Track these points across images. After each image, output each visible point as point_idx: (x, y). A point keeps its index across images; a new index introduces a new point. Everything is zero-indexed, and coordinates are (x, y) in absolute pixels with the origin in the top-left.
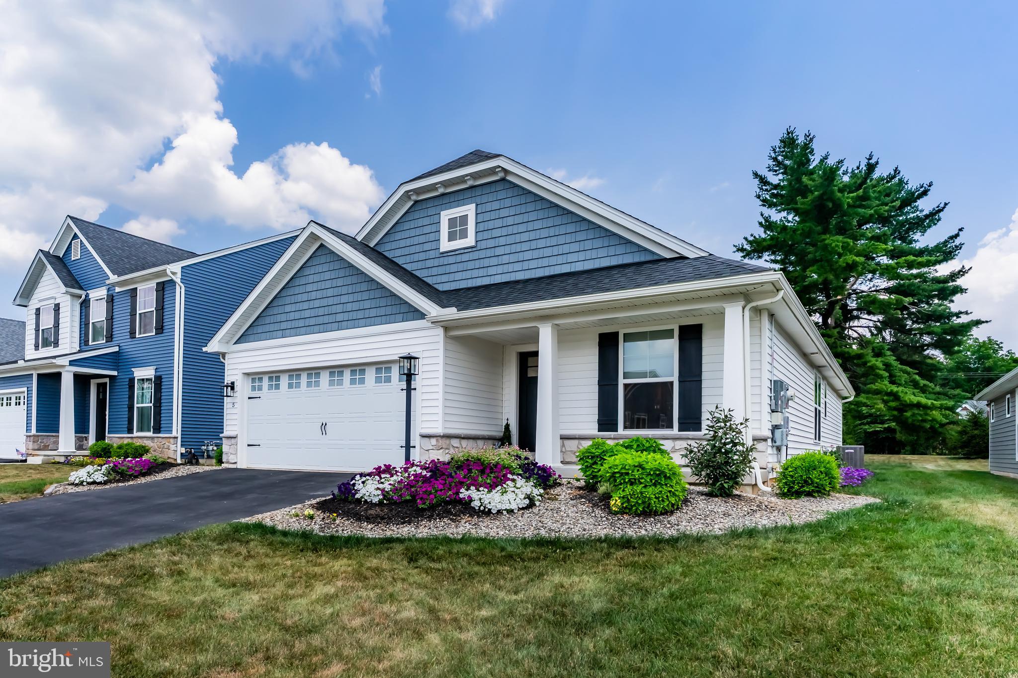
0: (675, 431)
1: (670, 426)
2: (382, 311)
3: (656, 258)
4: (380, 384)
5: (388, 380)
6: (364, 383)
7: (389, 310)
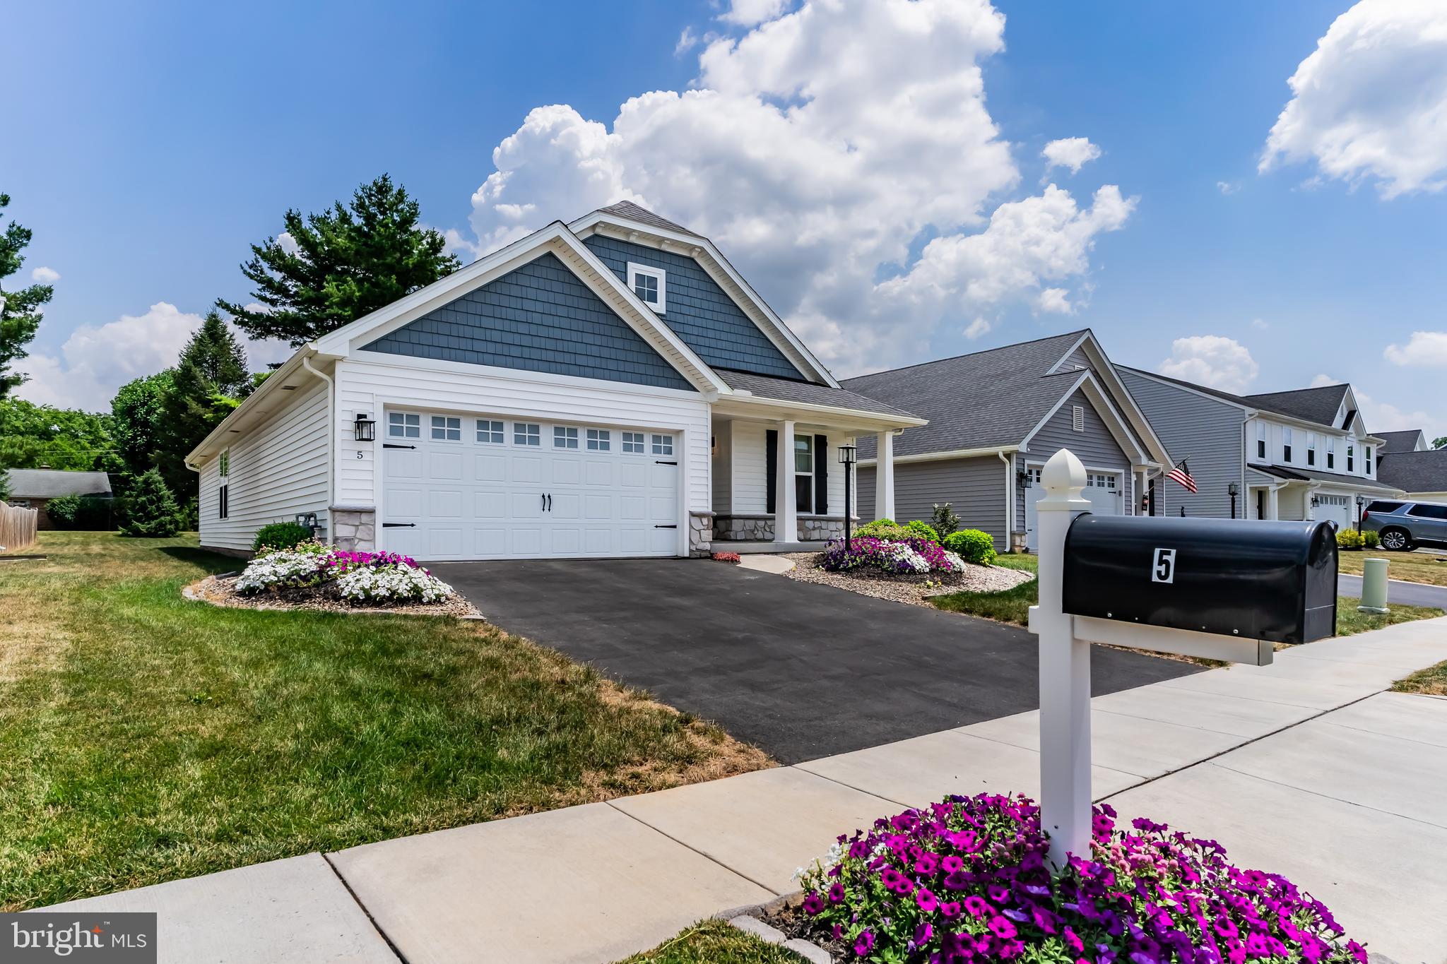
0: (813, 514)
1: (810, 511)
2: (642, 369)
3: (802, 378)
4: (630, 453)
5: (640, 449)
6: (608, 449)
7: (650, 370)
